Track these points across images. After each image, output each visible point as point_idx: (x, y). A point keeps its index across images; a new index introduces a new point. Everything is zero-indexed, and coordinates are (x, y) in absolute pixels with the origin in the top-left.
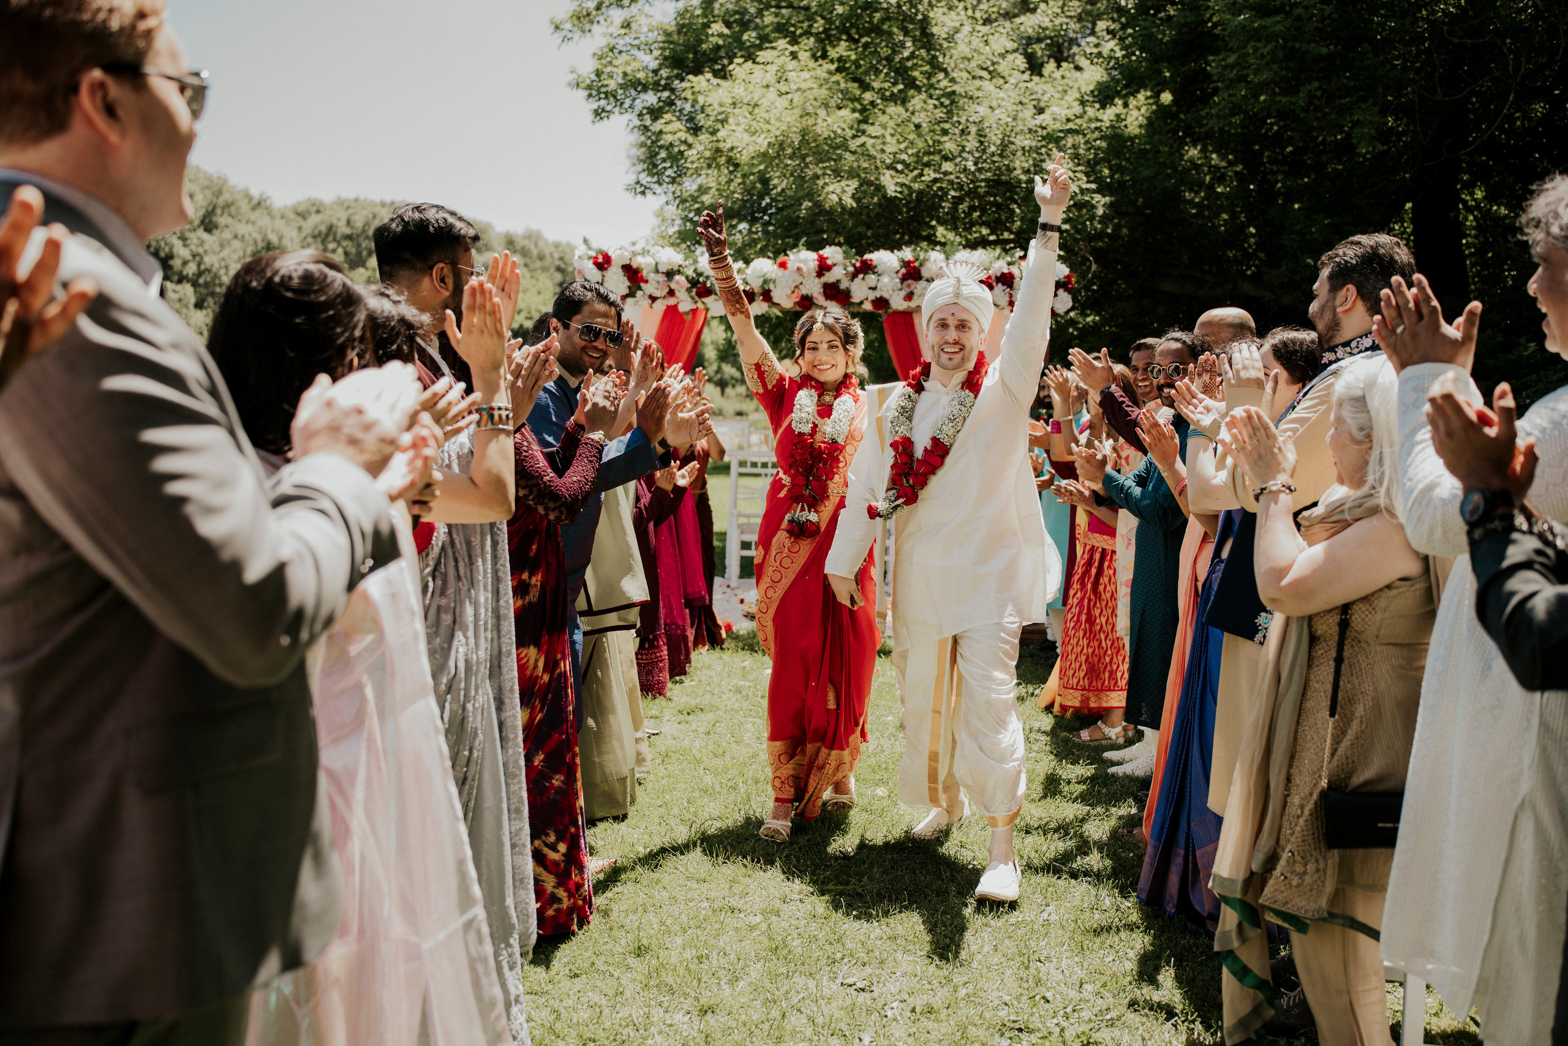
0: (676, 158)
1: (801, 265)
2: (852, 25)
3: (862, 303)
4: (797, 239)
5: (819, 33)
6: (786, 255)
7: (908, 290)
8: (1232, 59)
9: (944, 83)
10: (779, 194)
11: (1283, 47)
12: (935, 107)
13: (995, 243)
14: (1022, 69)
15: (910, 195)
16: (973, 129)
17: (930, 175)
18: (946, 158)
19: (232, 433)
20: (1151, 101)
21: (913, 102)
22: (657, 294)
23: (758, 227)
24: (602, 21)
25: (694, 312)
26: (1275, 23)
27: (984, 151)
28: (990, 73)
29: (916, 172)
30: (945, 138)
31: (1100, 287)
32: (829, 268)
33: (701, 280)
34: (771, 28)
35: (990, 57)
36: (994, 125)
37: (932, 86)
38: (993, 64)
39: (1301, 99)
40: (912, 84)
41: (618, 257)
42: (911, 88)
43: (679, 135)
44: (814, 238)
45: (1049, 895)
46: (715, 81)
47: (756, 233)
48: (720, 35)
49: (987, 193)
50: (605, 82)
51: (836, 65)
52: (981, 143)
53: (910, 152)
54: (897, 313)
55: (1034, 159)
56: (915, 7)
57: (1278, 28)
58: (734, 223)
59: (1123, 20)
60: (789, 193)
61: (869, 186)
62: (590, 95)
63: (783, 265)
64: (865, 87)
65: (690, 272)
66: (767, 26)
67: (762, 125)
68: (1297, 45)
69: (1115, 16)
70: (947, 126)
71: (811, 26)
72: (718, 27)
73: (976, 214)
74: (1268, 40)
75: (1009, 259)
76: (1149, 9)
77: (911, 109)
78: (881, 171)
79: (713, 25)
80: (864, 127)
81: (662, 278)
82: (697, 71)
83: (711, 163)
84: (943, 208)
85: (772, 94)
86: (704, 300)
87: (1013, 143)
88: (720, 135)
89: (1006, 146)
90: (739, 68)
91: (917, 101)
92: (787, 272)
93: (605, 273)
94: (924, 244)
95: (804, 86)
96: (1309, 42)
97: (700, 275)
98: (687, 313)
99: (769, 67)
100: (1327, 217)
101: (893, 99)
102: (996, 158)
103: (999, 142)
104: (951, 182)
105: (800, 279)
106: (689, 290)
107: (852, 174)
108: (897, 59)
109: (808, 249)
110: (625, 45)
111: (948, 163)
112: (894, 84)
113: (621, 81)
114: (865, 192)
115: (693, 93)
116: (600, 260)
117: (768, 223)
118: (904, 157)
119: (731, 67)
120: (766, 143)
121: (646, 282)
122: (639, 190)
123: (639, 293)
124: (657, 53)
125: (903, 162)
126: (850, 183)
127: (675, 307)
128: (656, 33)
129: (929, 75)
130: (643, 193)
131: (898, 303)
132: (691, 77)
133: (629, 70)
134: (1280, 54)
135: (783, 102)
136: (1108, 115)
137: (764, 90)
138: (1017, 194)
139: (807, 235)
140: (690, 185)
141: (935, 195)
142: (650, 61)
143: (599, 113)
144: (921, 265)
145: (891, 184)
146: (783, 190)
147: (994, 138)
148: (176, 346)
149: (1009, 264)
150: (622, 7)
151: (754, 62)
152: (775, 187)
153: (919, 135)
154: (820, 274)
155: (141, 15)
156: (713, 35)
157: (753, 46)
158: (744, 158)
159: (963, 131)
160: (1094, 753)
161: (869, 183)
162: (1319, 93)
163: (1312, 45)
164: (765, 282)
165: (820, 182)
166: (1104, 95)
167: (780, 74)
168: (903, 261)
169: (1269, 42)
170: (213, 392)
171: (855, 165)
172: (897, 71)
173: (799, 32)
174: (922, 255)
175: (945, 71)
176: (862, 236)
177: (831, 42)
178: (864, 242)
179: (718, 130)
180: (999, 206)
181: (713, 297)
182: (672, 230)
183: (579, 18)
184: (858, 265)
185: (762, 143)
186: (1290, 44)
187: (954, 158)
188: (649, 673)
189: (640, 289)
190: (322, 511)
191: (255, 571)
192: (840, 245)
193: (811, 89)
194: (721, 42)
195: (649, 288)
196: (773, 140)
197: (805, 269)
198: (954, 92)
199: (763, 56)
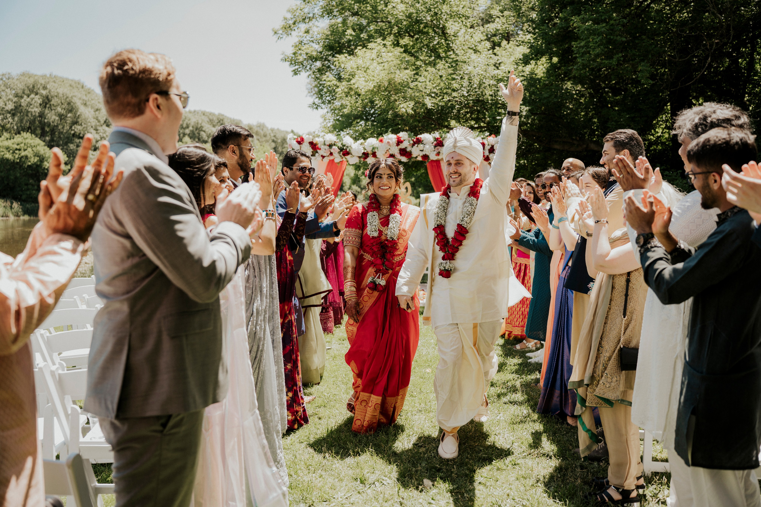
0: (332, 92)
1: (389, 141)
2: (410, 30)
3: (417, 157)
4: (387, 128)
5: (396, 33)
6: (383, 136)
7: (438, 151)
8: (583, 44)
9: (453, 56)
10: (379, 108)
11: (606, 38)
12: (449, 67)
13: (477, 128)
14: (489, 48)
15: (438, 107)
16: (466, 77)
17: (446, 98)
18: (454, 90)
19: (197, 216)
20: (548, 61)
21: (439, 65)
22: (325, 155)
23: (370, 123)
24: (296, 30)
25: (342, 162)
26: (602, 27)
27: (471, 87)
28: (474, 50)
29: (440, 98)
30: (453, 82)
31: (526, 147)
32: (402, 142)
33: (345, 148)
34: (373, 31)
35: (474, 43)
36: (476, 75)
37: (447, 57)
38: (475, 46)
39: (614, 62)
40: (438, 57)
41: (307, 139)
42: (438, 58)
43: (333, 82)
44: (395, 128)
45: (500, 410)
46: (349, 57)
47: (368, 126)
48: (351, 35)
49: (474, 106)
50: (298, 58)
51: (403, 49)
52: (470, 83)
53: (438, 88)
54: (433, 161)
55: (494, 90)
56: (439, 22)
57: (603, 29)
58: (358, 121)
59: (534, 26)
60: (383, 107)
61: (419, 104)
62: (291, 64)
63: (381, 141)
64: (417, 58)
65: (340, 145)
66: (372, 30)
67: (371, 77)
68: (612, 37)
69: (530, 24)
70: (454, 76)
71: (391, 30)
72: (350, 32)
73: (468, 116)
74: (599, 35)
75: (482, 136)
76: (545, 20)
77: (438, 68)
78: (425, 97)
79: (347, 31)
80: (417, 77)
81: (327, 147)
82: (340, 52)
83: (347, 94)
84: (453, 113)
85: (375, 64)
86: (346, 157)
87: (484, 83)
88: (352, 82)
89: (481, 85)
90: (359, 51)
91: (441, 65)
92: (383, 144)
93: (301, 146)
94: (445, 129)
95: (389, 60)
96: (617, 36)
97: (344, 146)
98: (338, 163)
99: (373, 51)
100: (627, 115)
101: (430, 63)
102: (477, 90)
103: (478, 83)
104: (456, 101)
105: (389, 147)
106: (339, 153)
107: (412, 98)
108: (431, 45)
109: (392, 133)
110: (307, 41)
111: (455, 93)
112: (431, 56)
113: (305, 57)
114: (417, 107)
115: (339, 63)
116: (299, 140)
117: (373, 121)
118: (435, 90)
119: (356, 51)
120: (373, 86)
121: (320, 149)
122: (314, 107)
123: (317, 154)
124: (321, 44)
125: (434, 93)
126: (410, 102)
127: (333, 160)
128: (321, 35)
129: (446, 52)
130: (317, 108)
131: (433, 157)
132: (337, 55)
133: (308, 51)
134: (604, 41)
135: (379, 68)
136: (528, 69)
137: (371, 61)
138: (487, 106)
139: (392, 127)
140: (337, 104)
141: (449, 107)
142: (318, 47)
143: (296, 72)
144: (443, 140)
145: (429, 103)
146: (380, 106)
147: (476, 81)
148: (179, 187)
149: (483, 139)
150: (305, 23)
151: (366, 48)
152: (377, 105)
153: (442, 81)
154: (398, 145)
155: (169, 74)
156: (347, 35)
157: (366, 40)
158: (363, 92)
159: (462, 77)
160: (522, 354)
161: (419, 103)
162: (622, 59)
163: (619, 37)
164: (373, 148)
165: (397, 103)
166: (526, 60)
167: (378, 54)
168: (435, 138)
169: (599, 36)
170: (191, 202)
171: (413, 95)
172: (431, 51)
173: (386, 33)
174: (443, 135)
175: (453, 50)
176: (416, 126)
177: (401, 37)
178: (417, 129)
179: (351, 79)
180: (478, 111)
181: (350, 156)
182: (329, 125)
183: (286, 28)
184: (415, 140)
185: (371, 86)
186: (608, 37)
187: (458, 90)
188: (325, 323)
189: (317, 152)
190: (228, 243)
191: (206, 263)
192: (406, 131)
193: (392, 61)
194: (351, 38)
195: (321, 152)
196: (376, 84)
197: (391, 143)
198: (457, 60)
199: (370, 45)
